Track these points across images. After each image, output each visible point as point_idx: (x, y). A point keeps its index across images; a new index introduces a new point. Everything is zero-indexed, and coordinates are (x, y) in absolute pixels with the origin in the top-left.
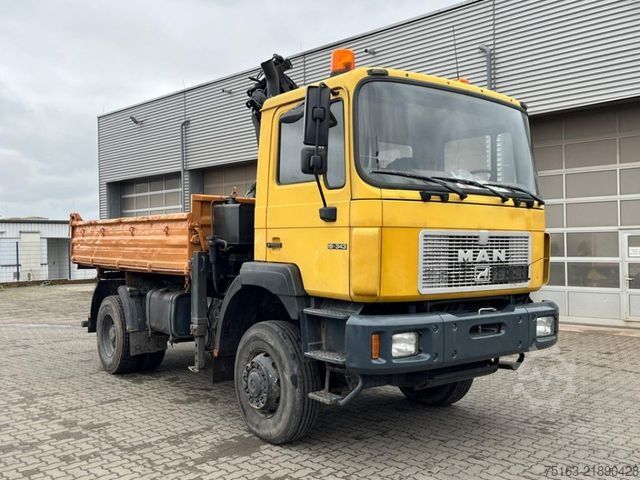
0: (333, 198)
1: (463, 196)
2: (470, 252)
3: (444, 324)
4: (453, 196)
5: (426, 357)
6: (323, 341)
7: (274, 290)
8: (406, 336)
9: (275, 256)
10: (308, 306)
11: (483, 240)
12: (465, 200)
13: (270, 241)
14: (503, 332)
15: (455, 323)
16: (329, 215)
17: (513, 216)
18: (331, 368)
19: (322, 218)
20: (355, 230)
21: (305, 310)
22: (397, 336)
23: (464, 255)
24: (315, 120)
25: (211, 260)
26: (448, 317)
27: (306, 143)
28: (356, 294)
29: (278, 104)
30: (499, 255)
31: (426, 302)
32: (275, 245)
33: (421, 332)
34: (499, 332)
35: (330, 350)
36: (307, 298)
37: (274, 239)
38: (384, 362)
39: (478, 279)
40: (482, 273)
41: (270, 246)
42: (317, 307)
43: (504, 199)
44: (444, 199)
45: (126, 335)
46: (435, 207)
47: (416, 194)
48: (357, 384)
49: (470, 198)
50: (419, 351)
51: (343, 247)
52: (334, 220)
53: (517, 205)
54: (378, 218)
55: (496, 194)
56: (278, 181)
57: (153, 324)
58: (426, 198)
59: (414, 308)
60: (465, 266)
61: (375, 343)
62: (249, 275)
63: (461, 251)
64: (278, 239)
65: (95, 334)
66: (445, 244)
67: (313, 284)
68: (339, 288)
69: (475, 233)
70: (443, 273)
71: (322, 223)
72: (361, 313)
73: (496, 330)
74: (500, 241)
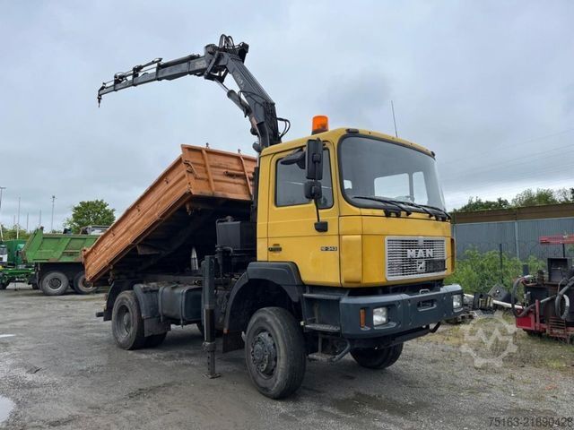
0: (325, 215)
1: (408, 214)
2: (414, 250)
3: (403, 301)
4: (403, 213)
5: (393, 325)
6: (316, 317)
7: (278, 281)
8: (381, 310)
9: (275, 257)
10: (305, 292)
11: (421, 243)
12: (410, 216)
13: (271, 246)
14: (435, 306)
15: (409, 300)
16: (322, 227)
17: (435, 226)
18: (323, 336)
19: (317, 229)
20: (344, 237)
21: (304, 295)
22: (375, 310)
23: (411, 253)
24: (314, 162)
25: (219, 262)
26: (404, 296)
27: (308, 178)
28: (346, 282)
29: (276, 151)
30: (429, 252)
31: (389, 286)
32: (276, 249)
33: (389, 307)
34: (432, 306)
35: (322, 323)
36: (304, 286)
37: (275, 245)
38: (369, 329)
39: (418, 270)
40: (421, 265)
41: (271, 250)
42: (311, 292)
43: (431, 216)
44: (398, 216)
45: (141, 322)
46: (393, 221)
47: (381, 212)
48: (346, 345)
49: (413, 215)
50: (388, 320)
51: (333, 249)
52: (326, 230)
53: (437, 220)
54: (359, 228)
55: (427, 212)
56: (276, 205)
57: (165, 312)
58: (388, 215)
59: (381, 291)
60: (412, 261)
61: (362, 316)
62: (255, 271)
63: (409, 250)
64: (278, 245)
65: (110, 322)
66: (399, 245)
67: (308, 276)
68: (331, 278)
69: (416, 238)
70: (399, 266)
71: (316, 233)
72: (349, 295)
73: (430, 304)
74: (430, 243)
